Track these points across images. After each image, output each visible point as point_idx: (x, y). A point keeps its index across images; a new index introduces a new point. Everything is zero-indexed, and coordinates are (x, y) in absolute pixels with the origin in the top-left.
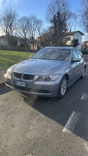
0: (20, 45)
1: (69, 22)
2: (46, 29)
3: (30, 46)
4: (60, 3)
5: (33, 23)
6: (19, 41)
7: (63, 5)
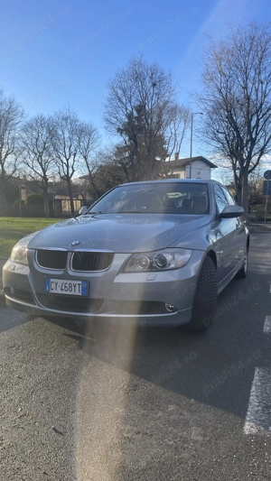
0: (29, 199)
1: (173, 131)
2: (105, 152)
3: (60, 200)
4: (144, 79)
5: (67, 135)
6: (24, 188)
7: (154, 85)
